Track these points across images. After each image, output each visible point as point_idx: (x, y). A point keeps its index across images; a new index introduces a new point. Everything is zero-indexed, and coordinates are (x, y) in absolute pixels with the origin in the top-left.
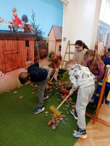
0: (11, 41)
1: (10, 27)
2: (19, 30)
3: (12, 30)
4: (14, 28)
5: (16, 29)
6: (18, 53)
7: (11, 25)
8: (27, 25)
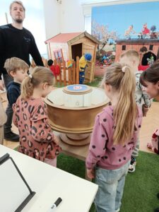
2: (146, 37)
3: (140, 38)
5: (143, 37)
7: (140, 35)
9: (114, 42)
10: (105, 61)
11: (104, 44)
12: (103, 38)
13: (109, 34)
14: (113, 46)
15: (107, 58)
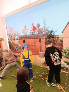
0: (31, 39)
1: (31, 33)
3: (32, 34)
4: (33, 33)
5: (34, 33)
6: (35, 46)
7: (31, 32)
8: (39, 29)
12: (13, 35)
15: (17, 48)
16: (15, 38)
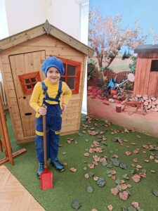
9: (132, 52)
10: (112, 92)
11: (112, 58)
12: (110, 43)
13: (122, 34)
14: (129, 61)
15: (118, 85)
16: (116, 53)
